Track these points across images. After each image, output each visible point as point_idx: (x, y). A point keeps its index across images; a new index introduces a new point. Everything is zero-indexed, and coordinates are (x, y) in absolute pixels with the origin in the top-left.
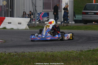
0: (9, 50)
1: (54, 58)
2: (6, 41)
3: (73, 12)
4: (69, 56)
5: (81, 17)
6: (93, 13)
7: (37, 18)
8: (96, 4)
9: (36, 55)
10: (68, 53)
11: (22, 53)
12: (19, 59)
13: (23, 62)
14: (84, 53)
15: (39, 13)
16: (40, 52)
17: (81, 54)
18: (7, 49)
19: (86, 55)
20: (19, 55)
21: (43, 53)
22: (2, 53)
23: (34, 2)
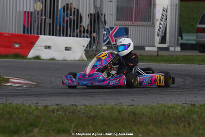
0: (45, 100)
1: (136, 119)
2: (39, 83)
3: (177, 28)
4: (166, 114)
5: (194, 38)
7: (105, 39)
9: (99, 111)
10: (166, 109)
11: (71, 106)
12: (66, 118)
13: (73, 125)
14: (197, 109)
15: (107, 29)
16: (107, 105)
17: (191, 111)
18: (40, 99)
19: (202, 113)
20: (64, 111)
21: (113, 108)
22: (30, 106)
23: (98, 5)
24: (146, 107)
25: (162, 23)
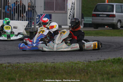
0: (1, 60)
1: (55, 71)
3: (80, 14)
4: (74, 67)
5: (91, 20)
6: (106, 16)
7: (37, 21)
8: (110, 3)
9: (33, 67)
10: (73, 65)
11: (17, 64)
12: (13, 71)
13: (18, 75)
14: (92, 65)
15: (39, 15)
16: (38, 63)
17: (89, 65)
19: (95, 67)
20: (12, 67)
21: (42, 64)
23: (33, 1)
24: (62, 64)
25: (71, 11)
